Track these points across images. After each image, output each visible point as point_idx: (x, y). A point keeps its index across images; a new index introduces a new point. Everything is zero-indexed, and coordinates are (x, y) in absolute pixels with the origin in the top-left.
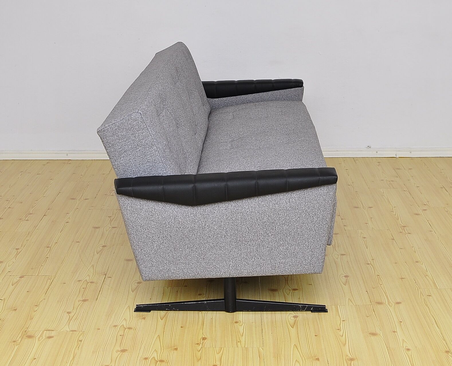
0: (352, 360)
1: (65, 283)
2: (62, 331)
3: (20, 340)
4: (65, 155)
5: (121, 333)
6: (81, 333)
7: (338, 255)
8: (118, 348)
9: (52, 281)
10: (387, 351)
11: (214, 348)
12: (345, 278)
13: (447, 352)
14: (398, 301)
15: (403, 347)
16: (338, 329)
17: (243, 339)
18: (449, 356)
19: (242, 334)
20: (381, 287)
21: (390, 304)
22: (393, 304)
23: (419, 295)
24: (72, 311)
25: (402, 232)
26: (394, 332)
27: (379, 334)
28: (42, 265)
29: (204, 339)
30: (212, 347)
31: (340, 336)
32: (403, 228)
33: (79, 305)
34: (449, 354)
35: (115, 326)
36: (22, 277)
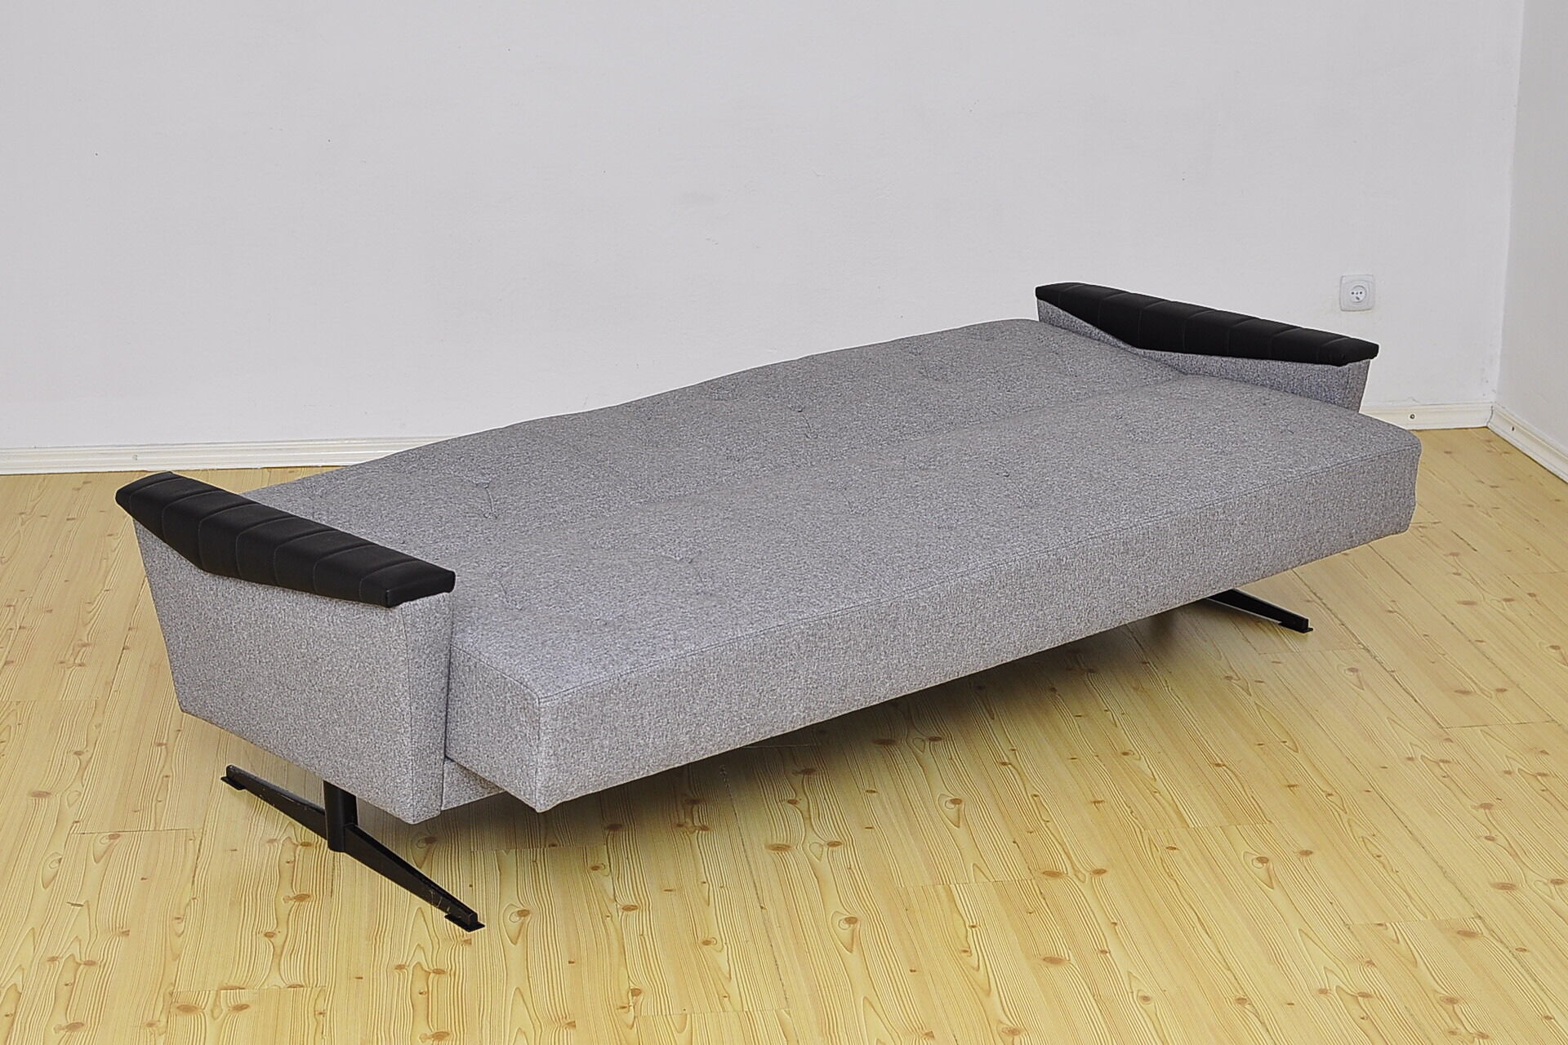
0: (1013, 1032)
1: (236, 850)
2: (266, 987)
3: (164, 1020)
4: (131, 458)
5: (420, 985)
6: (316, 991)
7: (923, 740)
8: (423, 1029)
9: (200, 845)
10: (1095, 1005)
11: (666, 1015)
12: (953, 806)
13: (1241, 1001)
14: (1099, 866)
15: (1132, 992)
16: (965, 951)
17: (733, 989)
18: (1247, 1011)
19: (728, 976)
20: (1048, 828)
21: (1080, 876)
22: (1087, 875)
23: (1147, 847)
24: (277, 931)
26: (1104, 952)
27: (1068, 958)
28: (159, 799)
29: (636, 992)
30: (660, 1013)
31: (973, 968)
33: (291, 911)
34: (1247, 1006)
35: (400, 967)
36: (113, 837)
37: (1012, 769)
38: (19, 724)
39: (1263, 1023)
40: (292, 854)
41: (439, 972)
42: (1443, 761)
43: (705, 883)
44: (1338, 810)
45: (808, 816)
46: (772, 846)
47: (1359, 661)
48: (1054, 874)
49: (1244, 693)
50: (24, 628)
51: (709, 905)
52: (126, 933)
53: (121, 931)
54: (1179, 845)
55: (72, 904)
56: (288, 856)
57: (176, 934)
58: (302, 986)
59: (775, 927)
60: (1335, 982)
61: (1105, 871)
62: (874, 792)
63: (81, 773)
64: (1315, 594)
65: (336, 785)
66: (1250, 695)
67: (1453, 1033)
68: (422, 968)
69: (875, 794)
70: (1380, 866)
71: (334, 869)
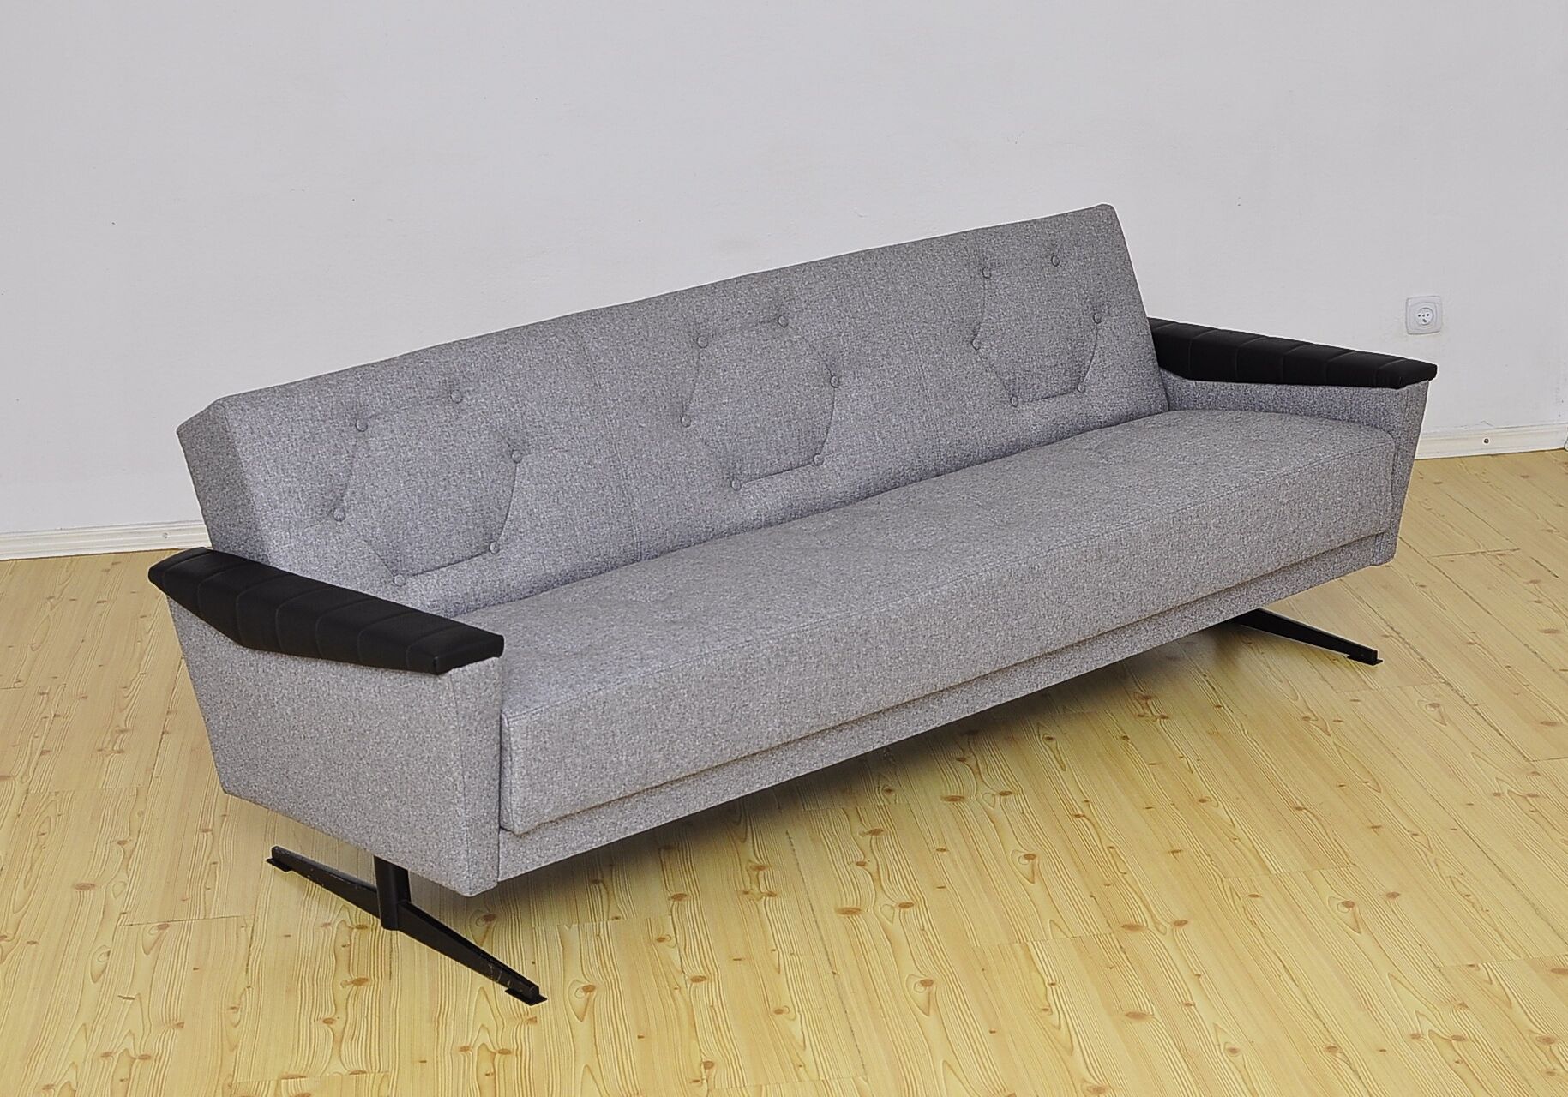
0: (1099, 1090)
1: (289, 936)
2: (328, 1075)
4: (161, 536)
5: (486, 1067)
6: (379, 1077)
7: (993, 795)
9: (253, 932)
10: (1182, 1060)
11: (740, 1088)
12: (1027, 861)
13: (1331, 1050)
14: (1180, 918)
15: (1219, 1045)
16: (1045, 1010)
17: (808, 1057)
18: (1338, 1060)
19: (802, 1044)
20: (1126, 880)
21: (1160, 928)
22: (1168, 927)
23: (1229, 895)
24: (336, 1016)
25: (1142, 716)
26: (1188, 1005)
27: (1152, 1014)
28: (208, 887)
29: (708, 1065)
30: (734, 1086)
31: (1054, 1026)
32: (1143, 702)
33: (349, 996)
34: (1338, 1055)
35: (465, 1049)
36: (163, 927)
37: (1086, 821)
38: (59, 815)
39: (1355, 1072)
40: (348, 937)
41: (505, 1052)
42: (1529, 795)
43: (774, 950)
44: (1424, 849)
45: (877, 878)
46: (843, 910)
47: (1439, 696)
48: (1133, 928)
49: (1323, 734)
50: (59, 716)
51: (779, 972)
52: (181, 1025)
53: (176, 1023)
54: (1261, 892)
55: (124, 998)
56: (344, 940)
57: (232, 1024)
58: (365, 1072)
59: (848, 992)
60: (1427, 1026)
61: (1186, 922)
62: (945, 850)
63: (125, 863)
64: (1392, 628)
65: (388, 861)
66: (1329, 735)
67: (1551, 1073)
68: (488, 1050)
69: (945, 853)
70: (1470, 906)
71: (391, 951)
